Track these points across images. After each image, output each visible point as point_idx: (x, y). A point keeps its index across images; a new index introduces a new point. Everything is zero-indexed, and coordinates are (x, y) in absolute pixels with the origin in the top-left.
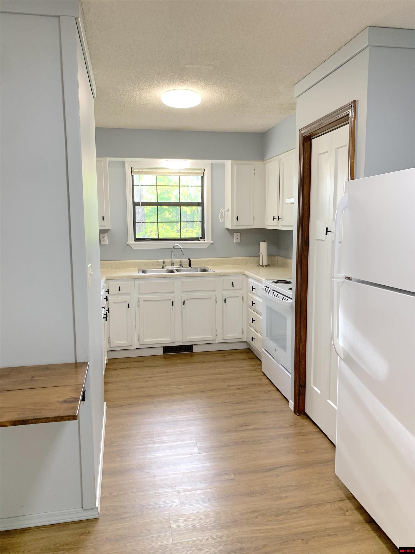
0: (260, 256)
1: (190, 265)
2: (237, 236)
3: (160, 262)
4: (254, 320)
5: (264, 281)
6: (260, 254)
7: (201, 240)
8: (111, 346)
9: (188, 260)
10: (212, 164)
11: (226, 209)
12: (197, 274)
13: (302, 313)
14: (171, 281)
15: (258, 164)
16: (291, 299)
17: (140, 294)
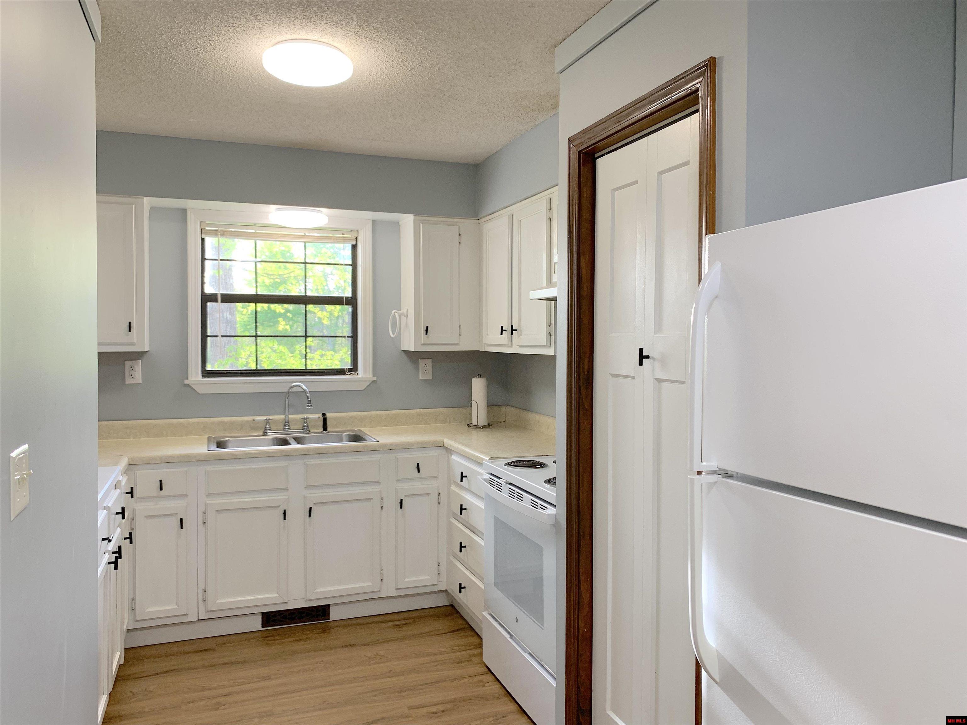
0: (471, 407)
1: (325, 428)
2: (426, 366)
3: (258, 422)
4: (465, 547)
5: (487, 461)
6: (473, 402)
7: (349, 373)
8: (138, 619)
9: (320, 415)
10: (374, 222)
11: (404, 311)
12: (342, 447)
13: (582, 541)
14: (283, 463)
15: (466, 224)
16: (555, 506)
17: (208, 495)
